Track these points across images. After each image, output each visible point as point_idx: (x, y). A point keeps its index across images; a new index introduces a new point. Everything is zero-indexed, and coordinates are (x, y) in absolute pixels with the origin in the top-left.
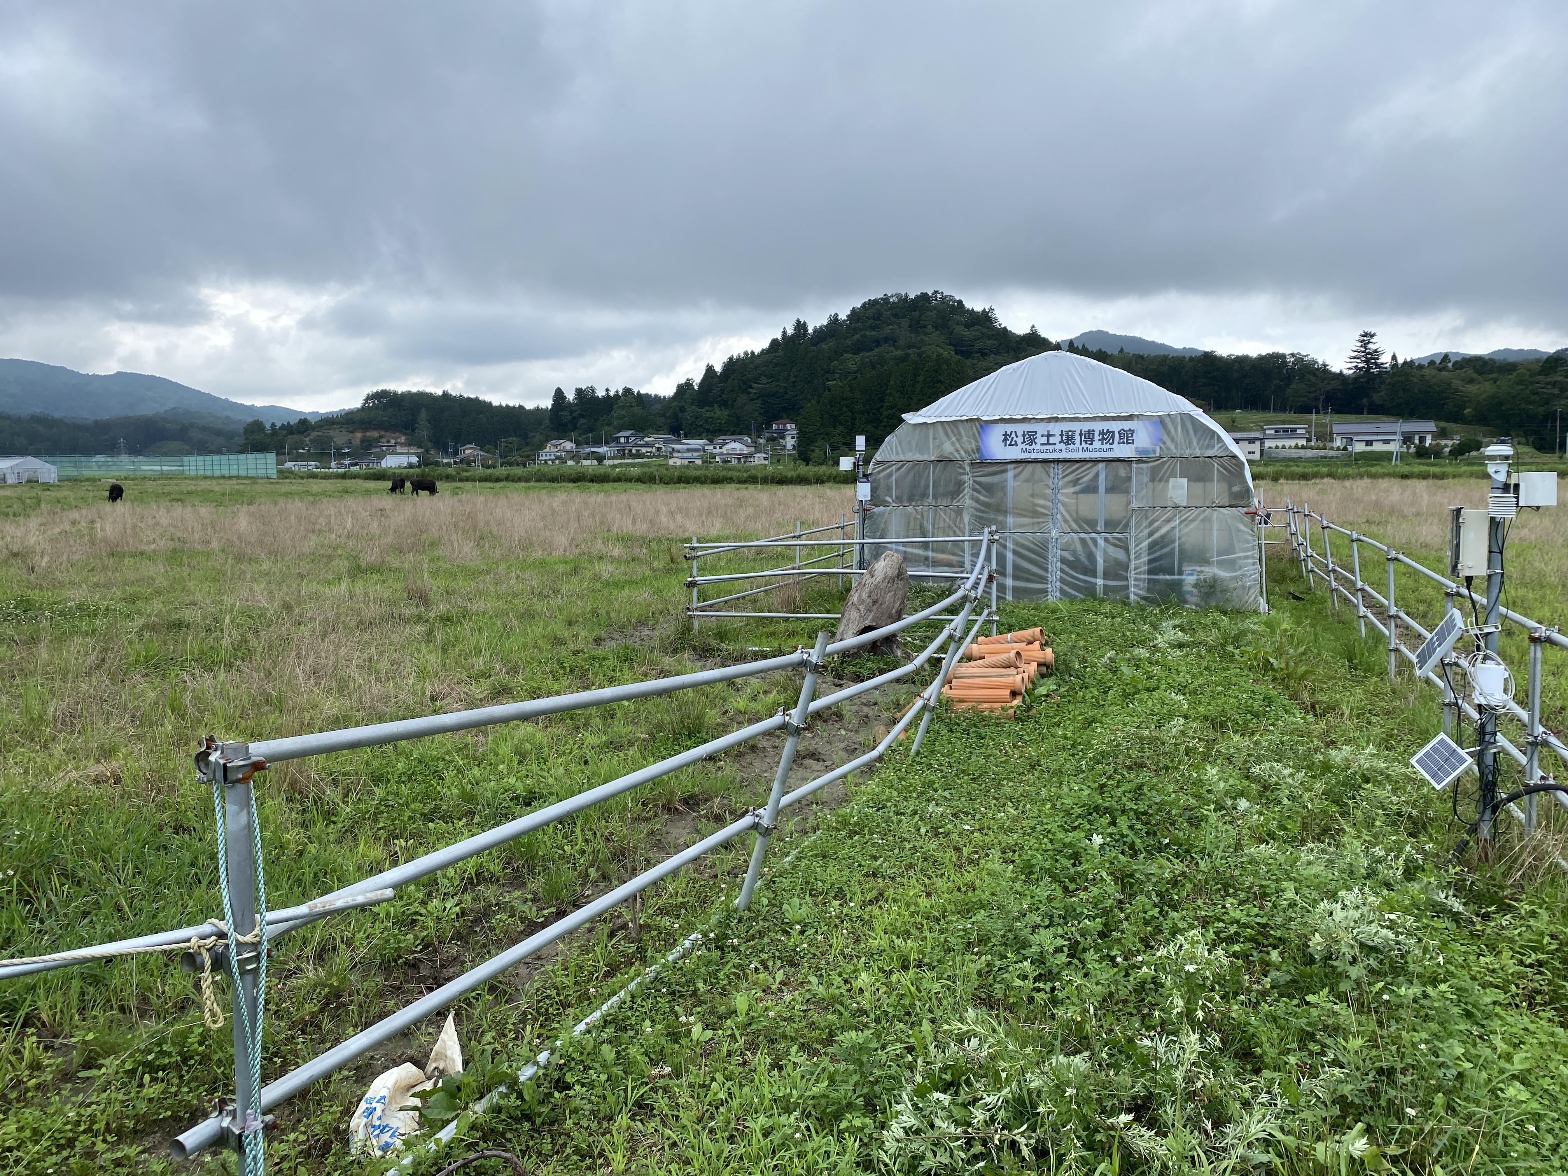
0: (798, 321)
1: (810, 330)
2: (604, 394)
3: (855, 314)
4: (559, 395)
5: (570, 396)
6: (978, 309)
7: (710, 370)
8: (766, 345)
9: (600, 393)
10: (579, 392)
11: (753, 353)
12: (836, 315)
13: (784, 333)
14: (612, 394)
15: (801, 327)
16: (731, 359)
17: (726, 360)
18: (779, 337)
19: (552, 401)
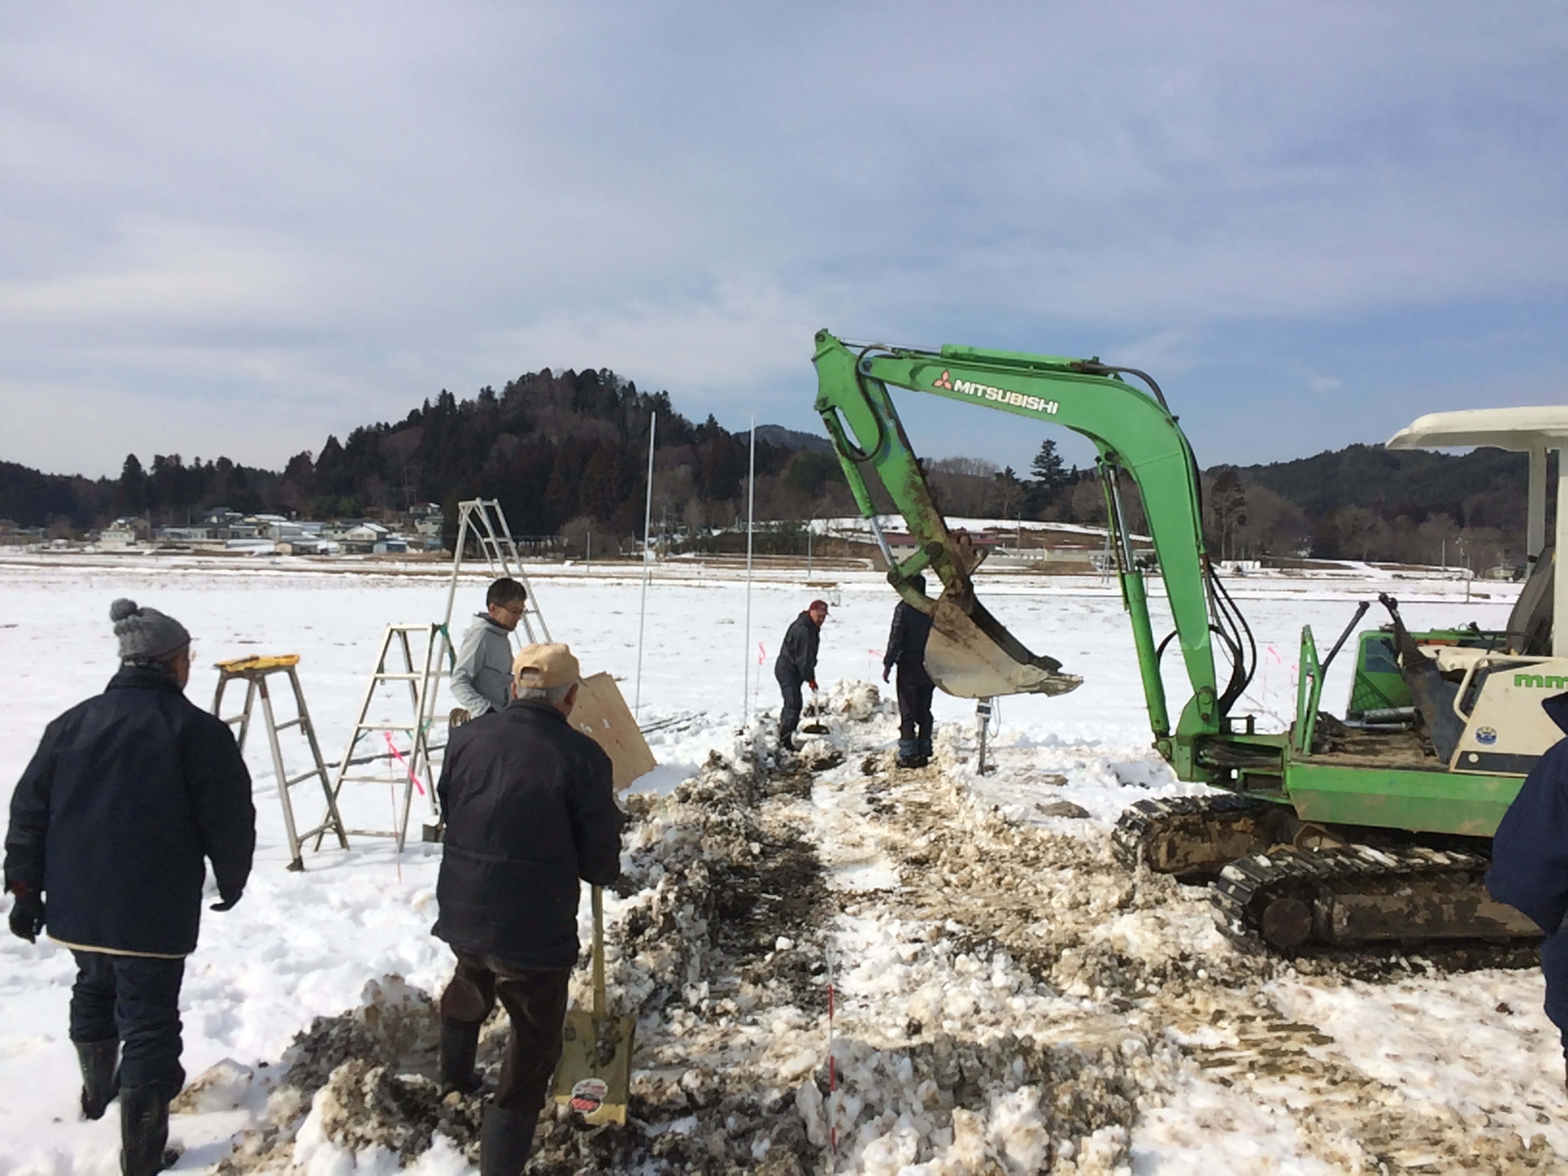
0: (444, 391)
1: (458, 402)
2: (192, 463)
3: (510, 389)
4: (132, 462)
5: (147, 465)
6: (651, 392)
7: (332, 442)
8: (404, 417)
9: (187, 462)
10: (159, 459)
11: (387, 425)
12: (489, 388)
13: (427, 402)
14: (203, 464)
15: (447, 398)
16: (360, 430)
17: (353, 431)
18: (421, 408)
19: (122, 471)
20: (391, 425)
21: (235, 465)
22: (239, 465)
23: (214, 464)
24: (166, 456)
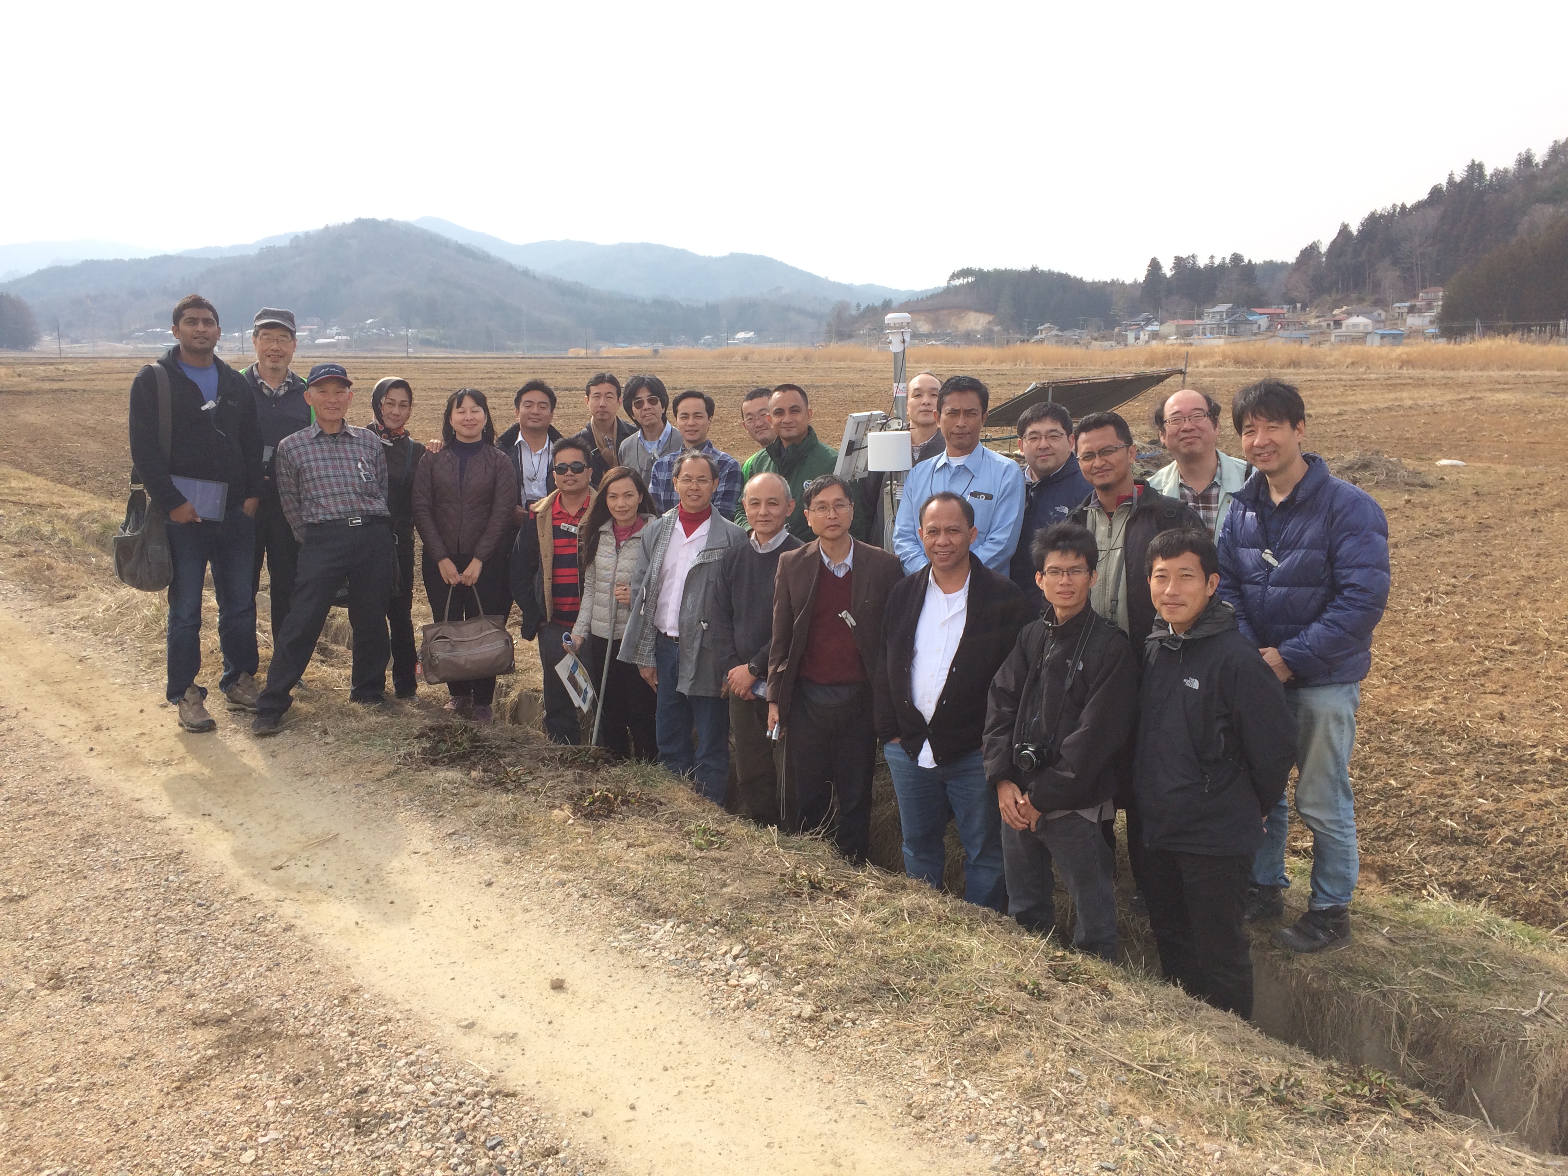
0: (1473, 162)
1: (1489, 172)
2: (1207, 262)
4: (1155, 265)
5: (1167, 267)
7: (1344, 230)
8: (1424, 195)
9: (1203, 263)
10: (1179, 261)
11: (1403, 206)
12: (1529, 153)
13: (1452, 176)
14: (1217, 262)
15: (1475, 169)
16: (1373, 214)
17: (1367, 215)
18: (1444, 182)
19: (1145, 273)
20: (1408, 206)
21: (1246, 261)
22: (1250, 261)
23: (1227, 261)
24: (1184, 256)
